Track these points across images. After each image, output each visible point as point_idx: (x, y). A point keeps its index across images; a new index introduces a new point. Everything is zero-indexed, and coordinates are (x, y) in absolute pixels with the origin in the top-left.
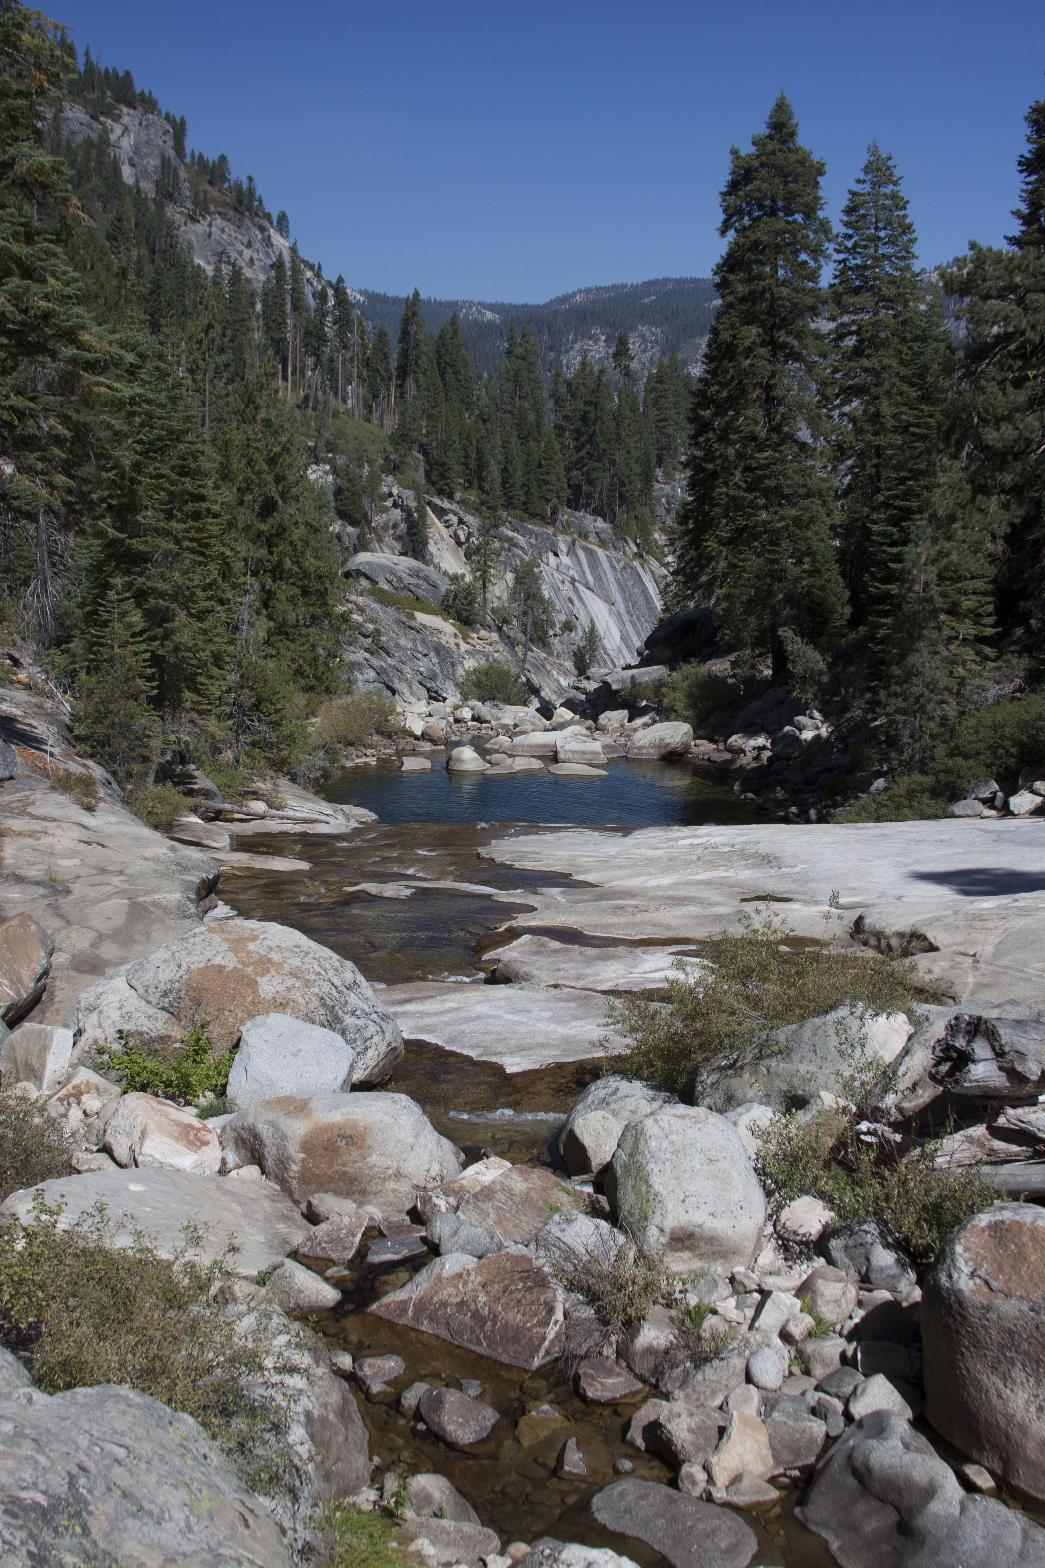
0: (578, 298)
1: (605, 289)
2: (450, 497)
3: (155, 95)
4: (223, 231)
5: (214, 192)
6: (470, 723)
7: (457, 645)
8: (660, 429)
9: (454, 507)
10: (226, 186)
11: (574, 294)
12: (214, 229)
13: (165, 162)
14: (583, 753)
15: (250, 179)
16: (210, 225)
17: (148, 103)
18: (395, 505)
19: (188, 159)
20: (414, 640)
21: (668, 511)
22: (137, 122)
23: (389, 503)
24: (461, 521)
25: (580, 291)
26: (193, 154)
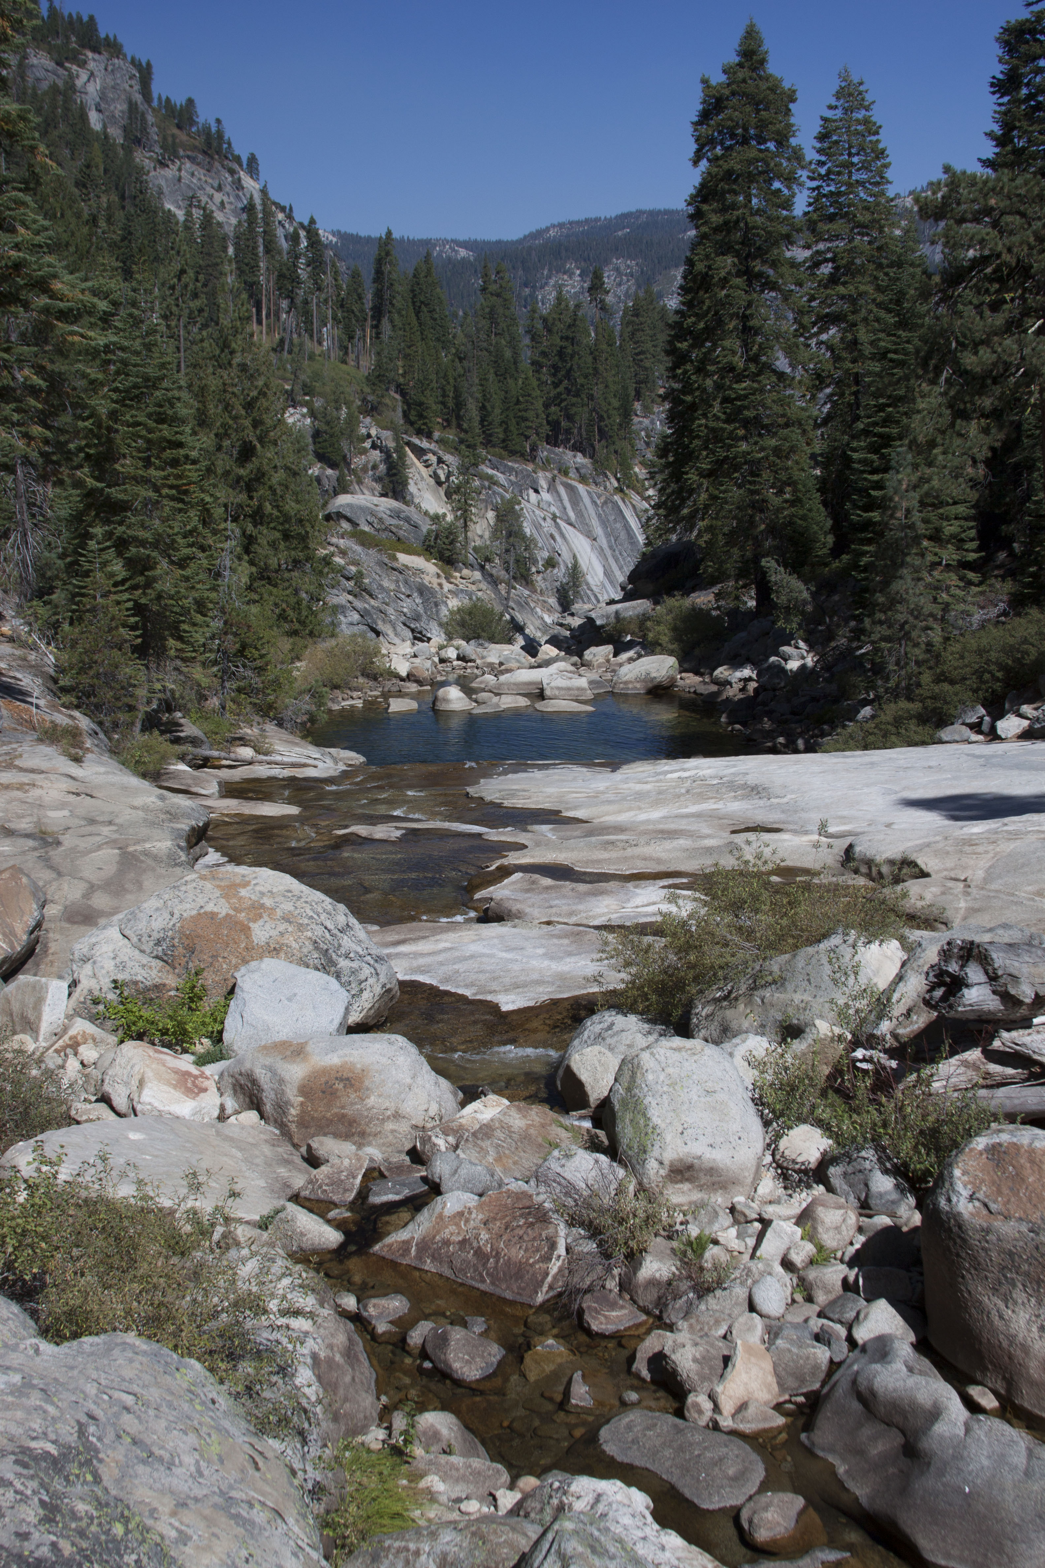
0: (552, 233)
1: (578, 223)
2: (429, 436)
3: (120, 39)
4: (193, 175)
5: (182, 136)
6: (455, 663)
7: (440, 585)
8: (638, 363)
9: (433, 446)
10: (194, 129)
11: (547, 229)
12: (183, 173)
13: (132, 107)
14: (569, 689)
15: (218, 121)
16: (180, 170)
17: (113, 48)
18: (374, 446)
19: (155, 104)
20: (397, 581)
21: (648, 444)
22: (103, 66)
23: (367, 444)
24: (440, 461)
25: (554, 226)
26: (160, 98)
